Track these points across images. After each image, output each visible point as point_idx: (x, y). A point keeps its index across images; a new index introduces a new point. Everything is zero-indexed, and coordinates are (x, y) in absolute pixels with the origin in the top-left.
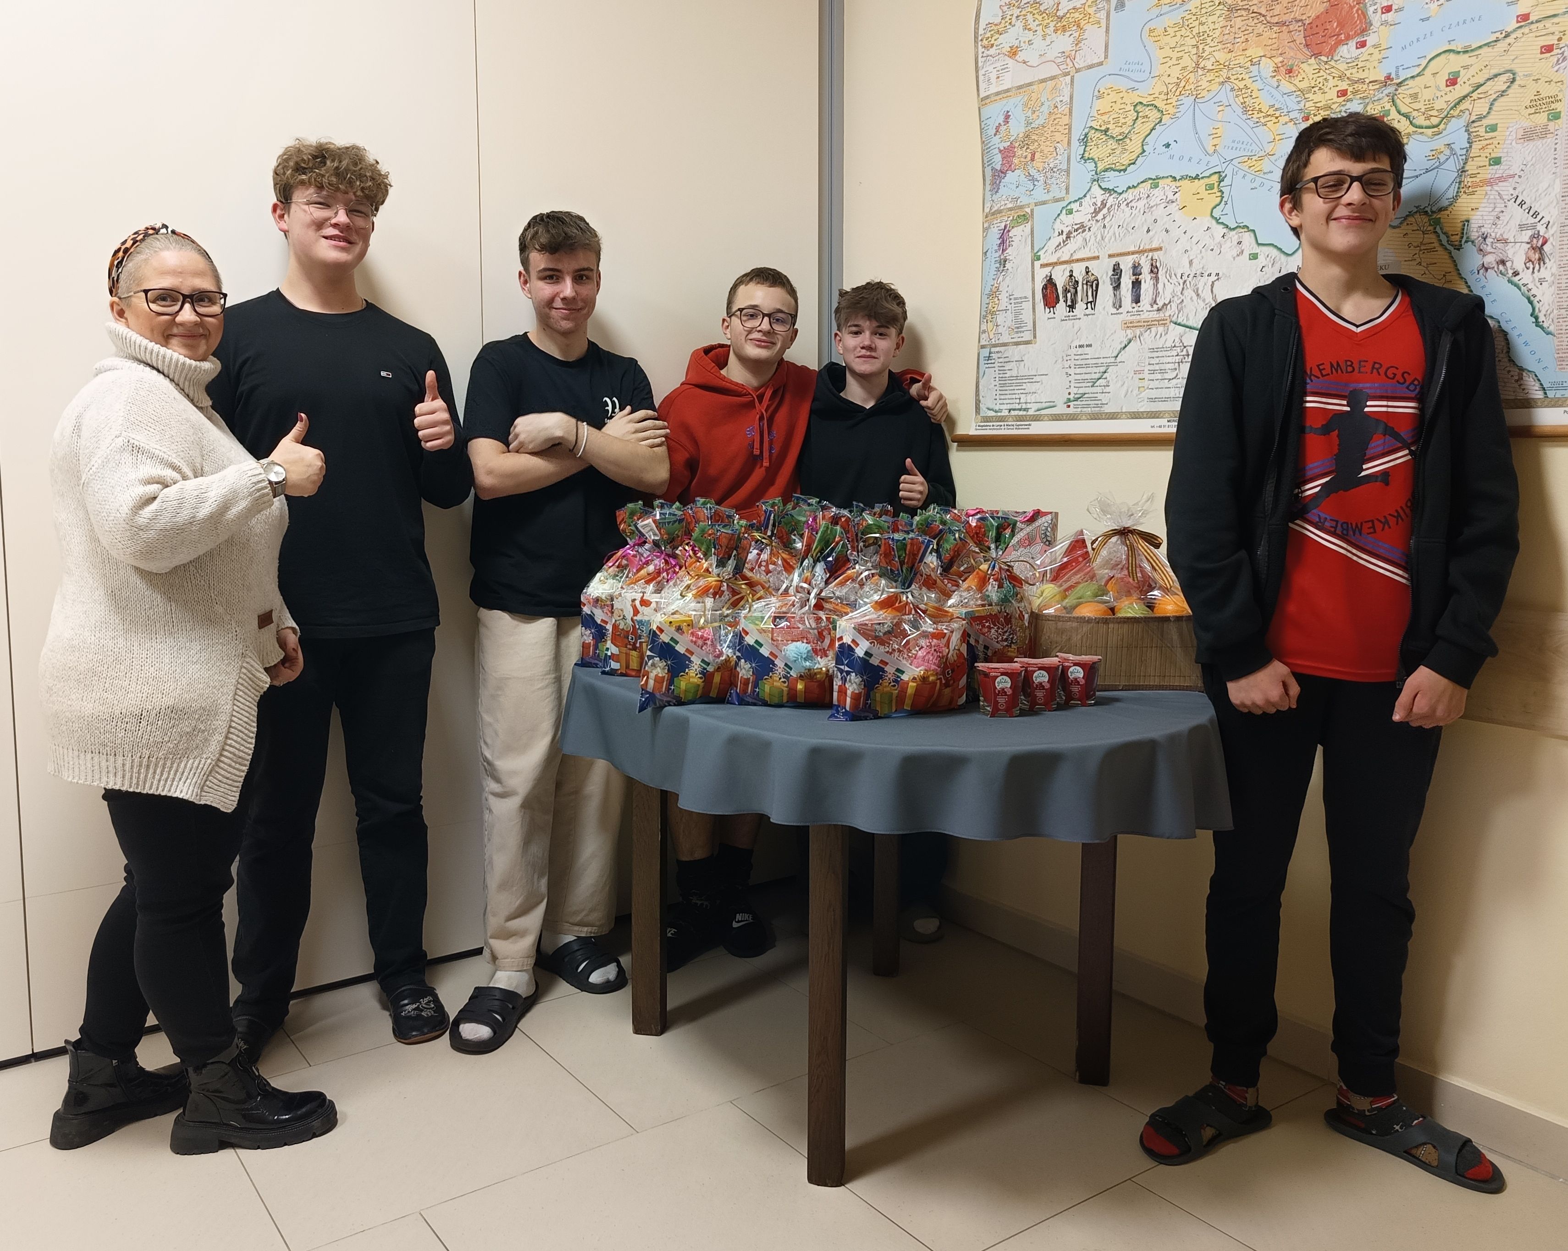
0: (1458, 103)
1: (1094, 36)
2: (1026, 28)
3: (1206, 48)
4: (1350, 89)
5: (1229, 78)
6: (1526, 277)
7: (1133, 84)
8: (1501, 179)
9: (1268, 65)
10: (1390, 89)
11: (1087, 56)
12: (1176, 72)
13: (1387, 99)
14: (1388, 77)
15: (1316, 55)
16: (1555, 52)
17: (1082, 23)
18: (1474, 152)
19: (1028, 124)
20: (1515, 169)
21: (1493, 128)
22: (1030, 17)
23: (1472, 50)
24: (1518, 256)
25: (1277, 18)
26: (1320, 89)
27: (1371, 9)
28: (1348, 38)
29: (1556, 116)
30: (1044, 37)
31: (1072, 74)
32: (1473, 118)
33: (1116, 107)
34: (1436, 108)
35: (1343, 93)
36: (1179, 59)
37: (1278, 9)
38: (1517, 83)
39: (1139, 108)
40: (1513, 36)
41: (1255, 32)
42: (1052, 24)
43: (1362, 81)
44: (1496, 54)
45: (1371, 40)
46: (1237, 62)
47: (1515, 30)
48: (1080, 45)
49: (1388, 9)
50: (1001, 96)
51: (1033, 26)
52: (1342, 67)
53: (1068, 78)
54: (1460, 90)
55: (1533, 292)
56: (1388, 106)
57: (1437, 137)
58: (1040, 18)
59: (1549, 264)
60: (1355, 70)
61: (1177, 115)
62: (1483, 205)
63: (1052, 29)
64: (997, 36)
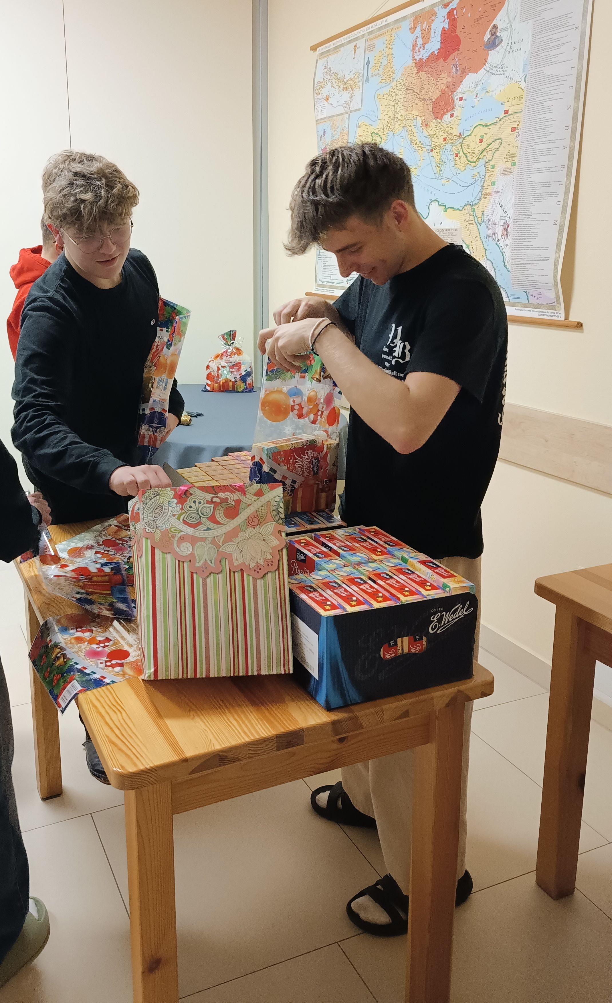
0: (482, 152)
1: (357, 93)
2: (332, 87)
3: (398, 107)
4: (447, 138)
5: (406, 125)
6: (501, 243)
7: (371, 122)
8: (495, 193)
9: (419, 120)
10: (461, 140)
11: (356, 105)
12: (386, 118)
13: (459, 145)
14: (460, 134)
15: (436, 118)
16: (516, 131)
17: (354, 87)
18: (487, 178)
19: (333, 137)
20: (499, 189)
21: (493, 167)
22: (334, 80)
23: (488, 126)
24: (499, 231)
25: (423, 96)
26: (437, 136)
27: (456, 98)
28: (448, 111)
29: (514, 164)
30: (339, 91)
31: (349, 113)
32: (487, 160)
33: (365, 133)
34: (476, 153)
35: (445, 139)
36: (388, 111)
37: (423, 92)
38: (502, 145)
39: (373, 134)
40: (502, 121)
41: (415, 102)
42: (342, 86)
43: (451, 134)
44: (496, 129)
45: (455, 114)
46: (409, 117)
47: (503, 118)
48: (352, 98)
49: (461, 99)
50: (322, 121)
51: (335, 85)
52: (445, 126)
53: (348, 115)
54: (484, 145)
55: (504, 250)
56: (460, 149)
57: (475, 168)
58: (337, 82)
59: (509, 237)
60: (449, 128)
61: (387, 141)
62: (489, 205)
63: (342, 88)
64: (321, 89)
